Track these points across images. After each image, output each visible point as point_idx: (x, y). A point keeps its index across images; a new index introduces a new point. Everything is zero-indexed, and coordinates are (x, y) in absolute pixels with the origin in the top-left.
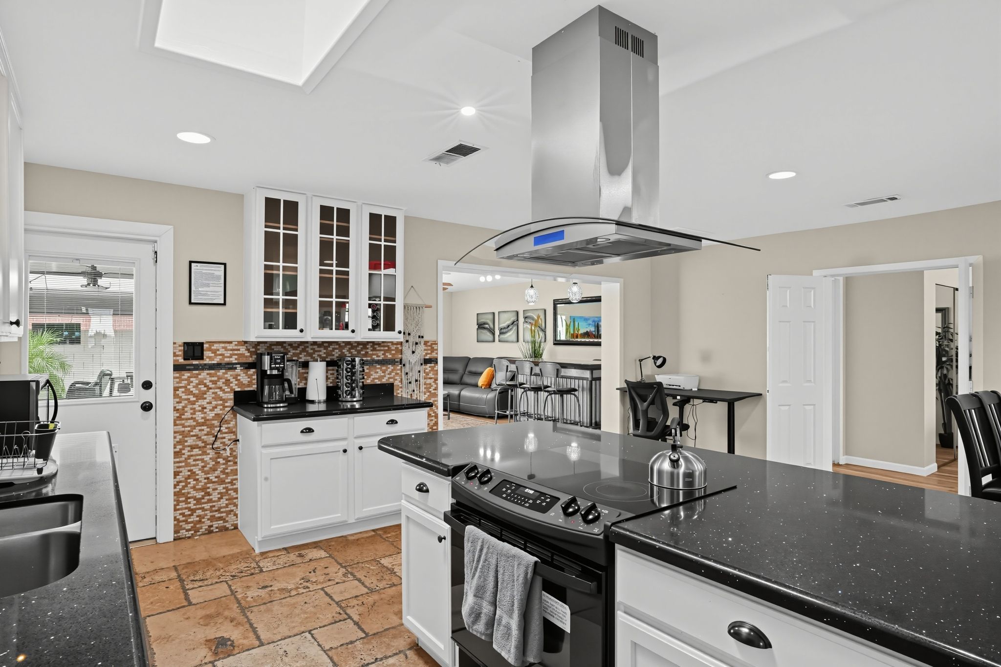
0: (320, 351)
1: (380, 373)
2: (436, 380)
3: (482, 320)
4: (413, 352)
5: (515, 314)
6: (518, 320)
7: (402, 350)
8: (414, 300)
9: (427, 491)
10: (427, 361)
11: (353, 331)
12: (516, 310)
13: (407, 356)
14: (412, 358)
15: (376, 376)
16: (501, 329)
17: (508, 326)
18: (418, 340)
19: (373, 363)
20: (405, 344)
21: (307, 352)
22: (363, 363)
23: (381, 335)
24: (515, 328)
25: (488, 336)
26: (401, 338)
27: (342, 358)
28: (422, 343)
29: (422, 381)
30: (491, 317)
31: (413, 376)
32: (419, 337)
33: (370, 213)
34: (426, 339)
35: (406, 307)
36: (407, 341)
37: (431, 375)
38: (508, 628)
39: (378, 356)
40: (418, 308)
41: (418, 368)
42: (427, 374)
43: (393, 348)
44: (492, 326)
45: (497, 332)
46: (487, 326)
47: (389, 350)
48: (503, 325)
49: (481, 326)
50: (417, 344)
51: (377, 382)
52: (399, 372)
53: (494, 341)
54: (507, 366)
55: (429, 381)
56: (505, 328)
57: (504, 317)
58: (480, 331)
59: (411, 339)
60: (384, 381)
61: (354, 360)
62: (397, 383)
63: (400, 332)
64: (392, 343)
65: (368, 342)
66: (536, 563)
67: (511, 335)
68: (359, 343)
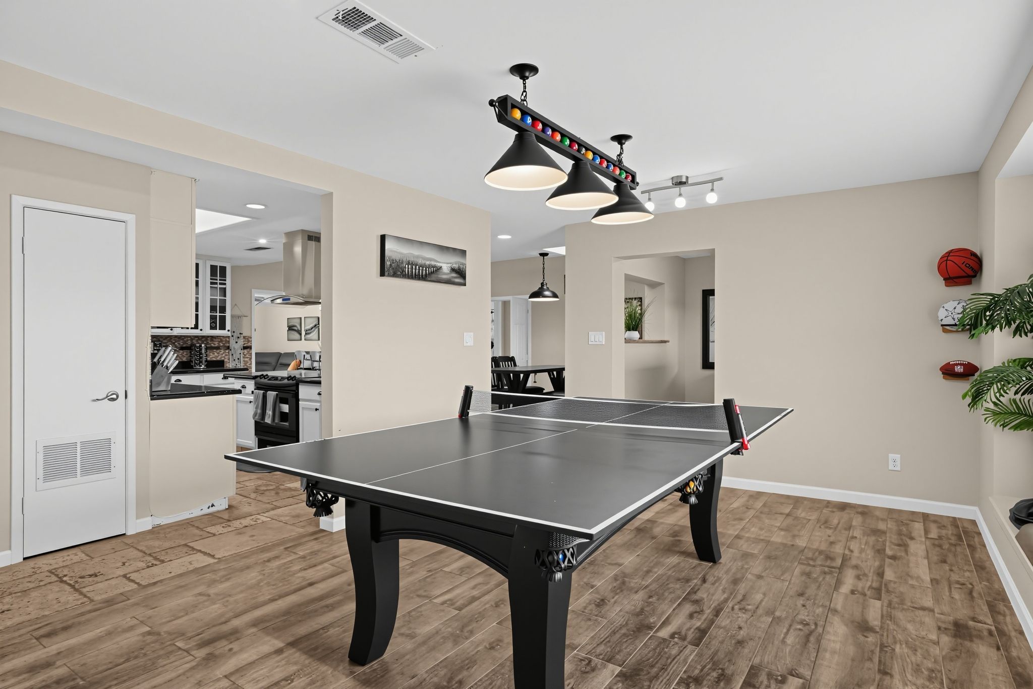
0: (180, 341)
1: (216, 354)
2: (251, 359)
3: (292, 323)
4: (236, 342)
5: (317, 319)
6: (319, 324)
7: (229, 341)
8: (237, 313)
9: (245, 387)
10: (245, 348)
11: (201, 330)
12: (318, 316)
13: (232, 344)
14: (236, 346)
15: (213, 356)
16: (307, 331)
17: (312, 328)
18: (239, 335)
19: (212, 348)
20: (231, 338)
21: (171, 342)
22: (207, 349)
23: (218, 332)
24: (317, 330)
25: (297, 336)
26: (229, 334)
27: (193, 345)
28: (242, 338)
29: (242, 359)
30: (298, 321)
31: (236, 356)
32: (240, 334)
33: (211, 265)
34: (244, 335)
35: (232, 316)
36: (233, 336)
37: (247, 356)
38: (269, 415)
39: (215, 345)
40: (239, 317)
41: (240, 351)
42: (245, 355)
43: (224, 339)
44: (300, 329)
45: (303, 333)
46: (295, 328)
47: (221, 341)
48: (308, 327)
49: (291, 328)
50: (238, 338)
51: (214, 359)
52: (227, 354)
53: (301, 340)
54: (304, 356)
55: (246, 359)
56: (309, 330)
57: (308, 320)
58: (289, 331)
59: (235, 335)
60: (218, 359)
61: (201, 346)
62: (226, 360)
63: (229, 331)
64: (223, 336)
65: (208, 336)
66: (277, 394)
67: (314, 335)
68: (203, 337)
